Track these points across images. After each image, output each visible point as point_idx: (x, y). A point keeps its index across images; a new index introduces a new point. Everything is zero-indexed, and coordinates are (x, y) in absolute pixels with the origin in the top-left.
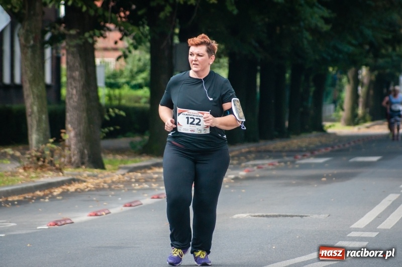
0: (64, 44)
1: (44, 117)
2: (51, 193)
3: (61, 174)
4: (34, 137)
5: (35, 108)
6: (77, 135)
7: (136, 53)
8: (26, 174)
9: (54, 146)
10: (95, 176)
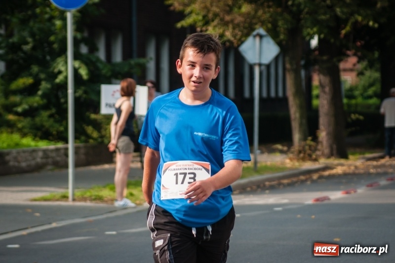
0: (317, 67)
1: (304, 121)
2: (311, 177)
3: (317, 163)
4: (297, 137)
5: (298, 115)
6: (328, 134)
7: (368, 73)
8: (292, 163)
9: (312, 143)
10: (342, 165)
